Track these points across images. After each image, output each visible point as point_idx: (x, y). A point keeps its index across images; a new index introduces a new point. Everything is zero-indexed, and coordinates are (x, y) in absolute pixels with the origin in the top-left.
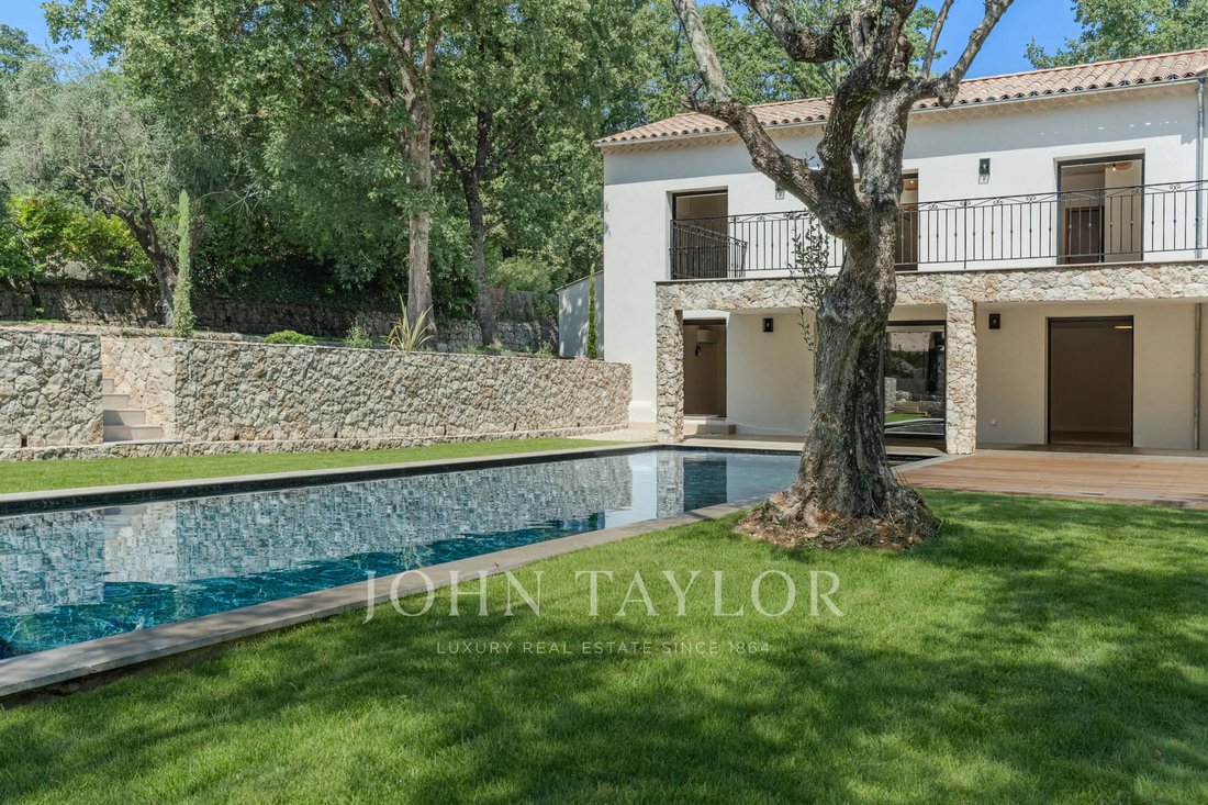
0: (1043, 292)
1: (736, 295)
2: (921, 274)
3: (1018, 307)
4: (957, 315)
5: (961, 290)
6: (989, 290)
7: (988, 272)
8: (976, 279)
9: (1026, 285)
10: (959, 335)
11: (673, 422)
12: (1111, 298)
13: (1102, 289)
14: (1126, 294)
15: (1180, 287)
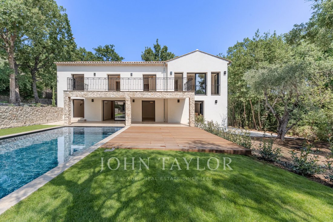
1: (82, 94)
2: (121, 91)
3: (139, 99)
4: (127, 100)
5: (128, 95)
6: (133, 95)
7: (133, 92)
8: (131, 93)
9: (140, 94)
10: (128, 103)
11: (68, 121)
13: (153, 96)
14: (157, 97)
15: (165, 96)
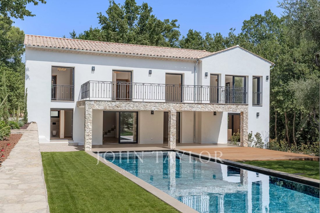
0: (191, 109)
1: (113, 105)
2: (165, 103)
4: (173, 114)
6: (180, 108)
8: (177, 105)
9: (188, 107)
12: (205, 111)
14: (208, 110)
15: (217, 109)
